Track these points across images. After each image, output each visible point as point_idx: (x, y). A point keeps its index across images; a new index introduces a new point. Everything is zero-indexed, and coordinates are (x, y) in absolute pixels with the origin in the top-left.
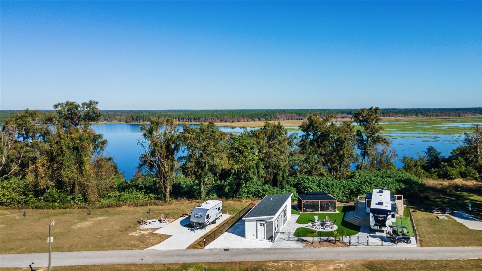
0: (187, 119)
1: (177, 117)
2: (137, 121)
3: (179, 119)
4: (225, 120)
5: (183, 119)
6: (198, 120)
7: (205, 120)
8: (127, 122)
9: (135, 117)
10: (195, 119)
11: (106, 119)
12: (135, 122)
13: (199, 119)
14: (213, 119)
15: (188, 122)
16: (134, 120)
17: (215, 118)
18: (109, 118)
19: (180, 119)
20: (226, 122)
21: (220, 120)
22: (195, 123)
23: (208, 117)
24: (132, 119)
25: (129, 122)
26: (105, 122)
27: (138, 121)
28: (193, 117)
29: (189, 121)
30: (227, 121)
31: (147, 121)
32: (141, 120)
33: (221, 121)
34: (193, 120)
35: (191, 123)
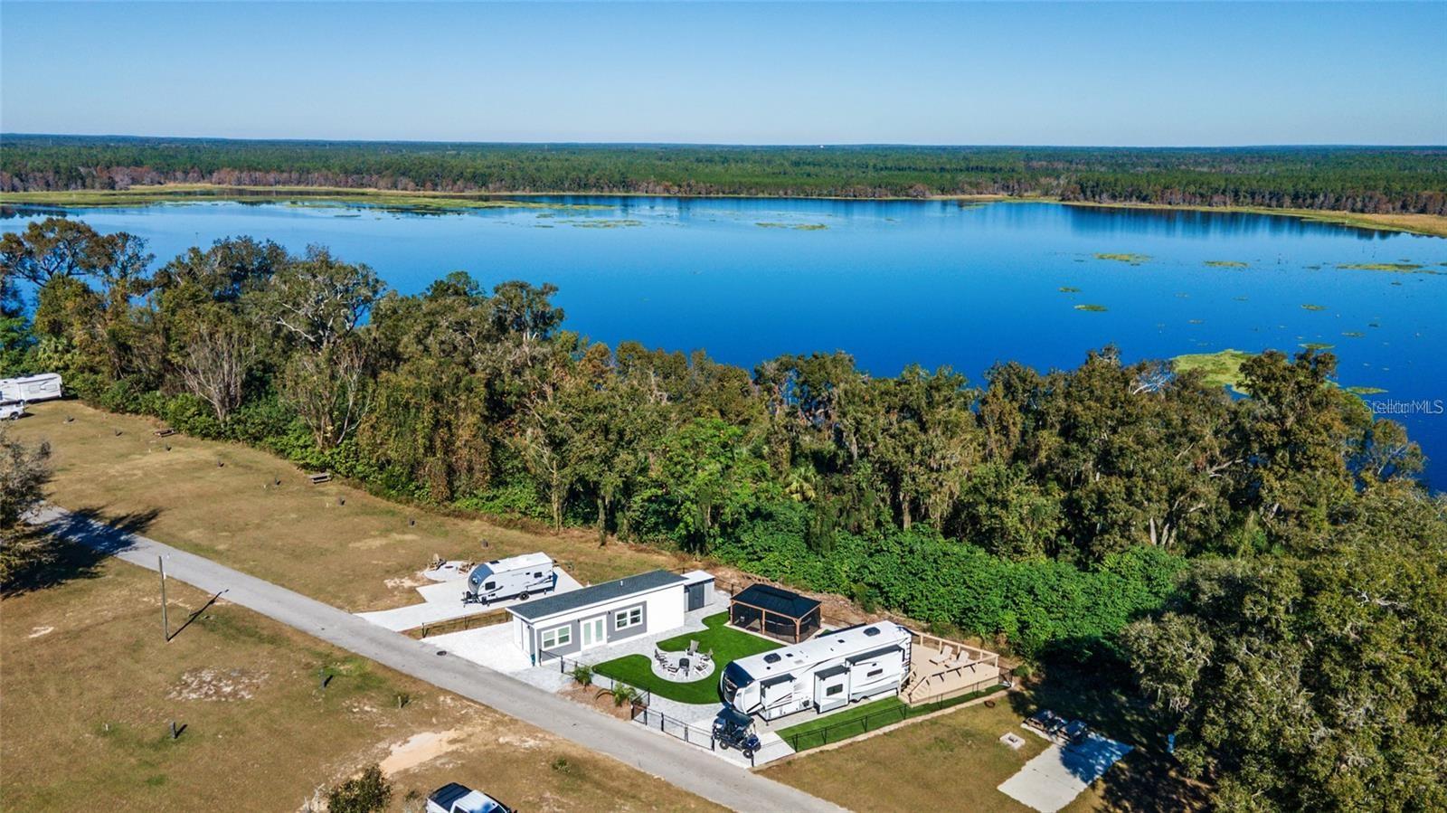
0: (1267, 197)
1: (1232, 187)
2: (1094, 197)
3: (1236, 194)
4: (1420, 205)
5: (1253, 195)
6: (1309, 201)
7: (1337, 200)
8: (1063, 200)
9: (1091, 183)
10: (1296, 197)
11: (1008, 187)
12: (1086, 199)
13: (1314, 196)
14: (1371, 198)
15: (1269, 206)
16: (1085, 195)
17: (1378, 194)
18: (1019, 182)
19: (1242, 194)
20: (1423, 211)
21: (1398, 204)
22: (1293, 212)
23: (1349, 192)
24: (1078, 191)
25: (1069, 200)
26: (1002, 195)
27: (1097, 198)
28: (1291, 190)
29: (1274, 203)
30: (1430, 207)
31: (1125, 200)
32: (1104, 196)
33: (1404, 208)
34: (1287, 201)
35: (1277, 212)
